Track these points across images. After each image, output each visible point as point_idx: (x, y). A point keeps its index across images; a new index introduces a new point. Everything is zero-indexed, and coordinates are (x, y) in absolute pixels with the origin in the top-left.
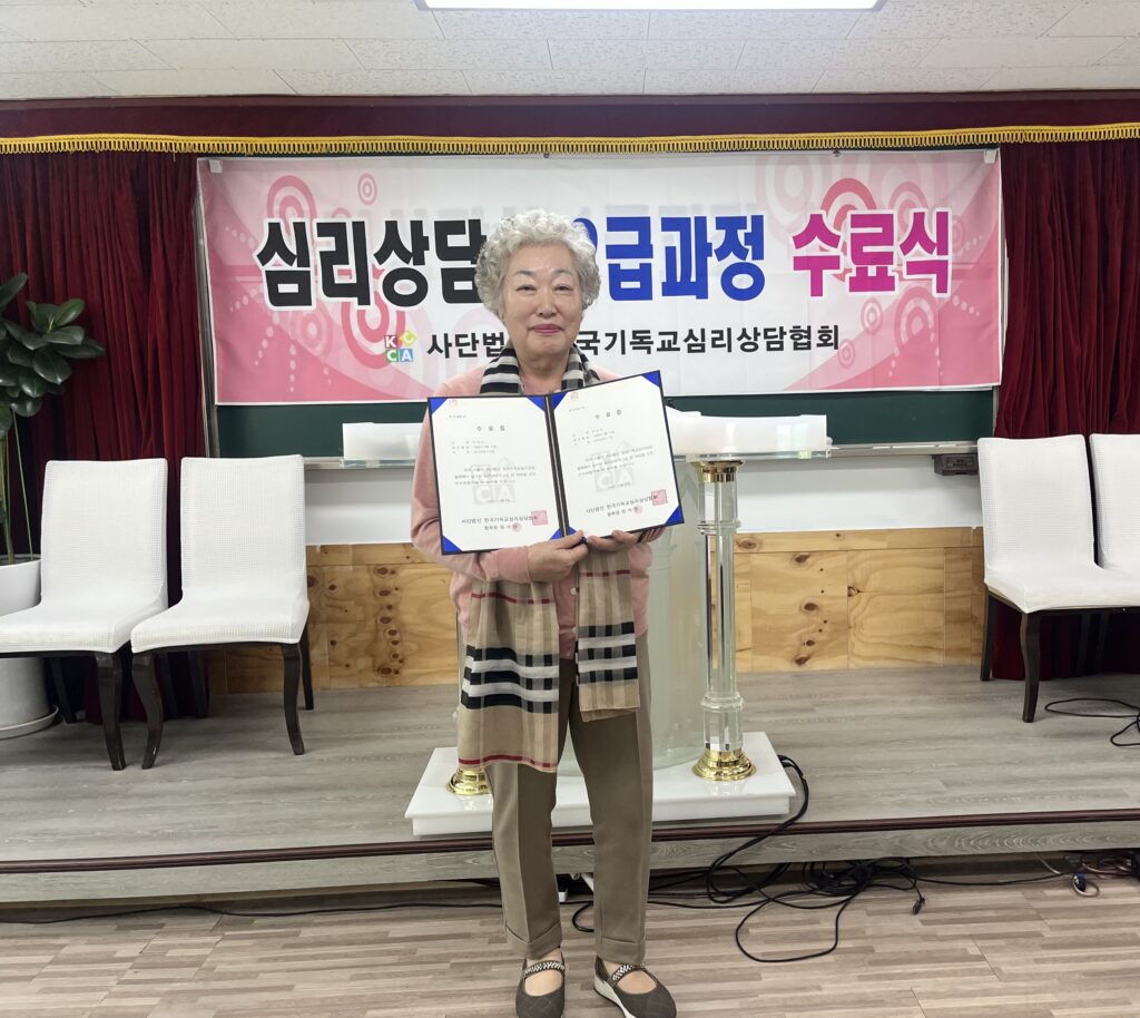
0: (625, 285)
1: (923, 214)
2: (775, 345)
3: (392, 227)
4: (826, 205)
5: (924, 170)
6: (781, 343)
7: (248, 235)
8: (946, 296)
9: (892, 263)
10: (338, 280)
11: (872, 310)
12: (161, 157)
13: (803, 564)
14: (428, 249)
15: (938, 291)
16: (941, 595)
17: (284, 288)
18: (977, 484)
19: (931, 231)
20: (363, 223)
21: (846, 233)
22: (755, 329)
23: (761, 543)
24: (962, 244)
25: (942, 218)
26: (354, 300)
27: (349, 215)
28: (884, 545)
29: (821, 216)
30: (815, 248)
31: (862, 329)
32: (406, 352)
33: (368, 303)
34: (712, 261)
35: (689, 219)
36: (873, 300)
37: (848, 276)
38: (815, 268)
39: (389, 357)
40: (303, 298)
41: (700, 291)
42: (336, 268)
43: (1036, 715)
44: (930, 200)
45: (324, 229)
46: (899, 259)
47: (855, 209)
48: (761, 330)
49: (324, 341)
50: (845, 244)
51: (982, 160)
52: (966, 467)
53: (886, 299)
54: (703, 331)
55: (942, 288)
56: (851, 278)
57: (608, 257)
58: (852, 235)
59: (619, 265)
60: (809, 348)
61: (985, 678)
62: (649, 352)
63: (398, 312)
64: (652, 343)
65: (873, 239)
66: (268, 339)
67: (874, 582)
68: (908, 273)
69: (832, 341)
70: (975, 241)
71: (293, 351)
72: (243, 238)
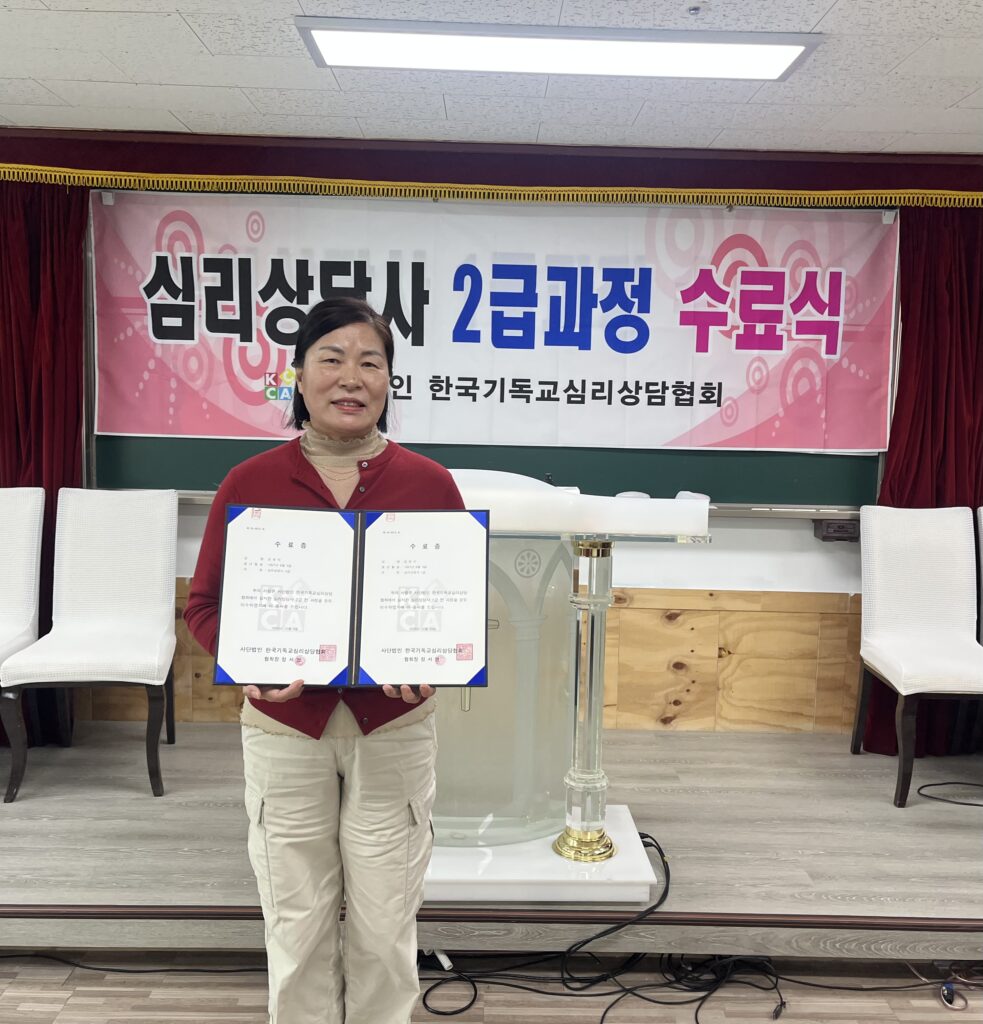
0: (507, 333)
1: (816, 273)
2: (656, 398)
3: (277, 265)
4: (717, 261)
5: (820, 230)
6: (663, 398)
7: (136, 268)
8: (835, 358)
9: (781, 322)
10: (222, 316)
11: (758, 369)
12: (55, 189)
13: (675, 622)
14: (312, 289)
15: (828, 352)
16: (815, 661)
17: (167, 322)
18: (858, 551)
19: (823, 290)
20: (249, 260)
21: (735, 290)
22: (637, 383)
23: (632, 599)
24: (855, 306)
25: (835, 279)
26: (236, 337)
27: (235, 252)
28: (758, 607)
29: (710, 271)
30: (702, 303)
31: (747, 388)
32: (285, 390)
33: (251, 341)
34: (597, 312)
35: (576, 269)
36: (760, 359)
37: (735, 333)
38: (702, 322)
39: (269, 396)
40: (186, 332)
41: (584, 342)
42: (220, 303)
43: (908, 799)
44: (824, 260)
45: (211, 265)
46: (789, 318)
47: (746, 265)
48: (642, 384)
49: (205, 374)
50: (733, 300)
51: (880, 220)
52: (847, 534)
53: (774, 358)
54: (584, 382)
55: (831, 349)
56: (738, 336)
57: (491, 305)
58: (742, 291)
59: (502, 313)
60: (691, 404)
61: (855, 751)
62: (528, 401)
63: (279, 350)
64: (531, 392)
65: (763, 297)
66: (149, 371)
67: (747, 644)
68: (797, 333)
69: (715, 398)
70: (868, 303)
71: (173, 384)
72: (130, 271)
